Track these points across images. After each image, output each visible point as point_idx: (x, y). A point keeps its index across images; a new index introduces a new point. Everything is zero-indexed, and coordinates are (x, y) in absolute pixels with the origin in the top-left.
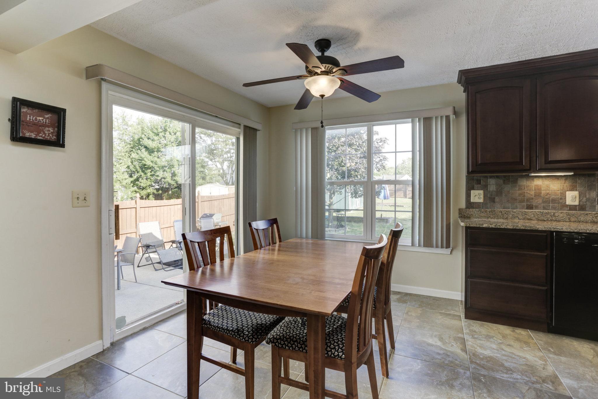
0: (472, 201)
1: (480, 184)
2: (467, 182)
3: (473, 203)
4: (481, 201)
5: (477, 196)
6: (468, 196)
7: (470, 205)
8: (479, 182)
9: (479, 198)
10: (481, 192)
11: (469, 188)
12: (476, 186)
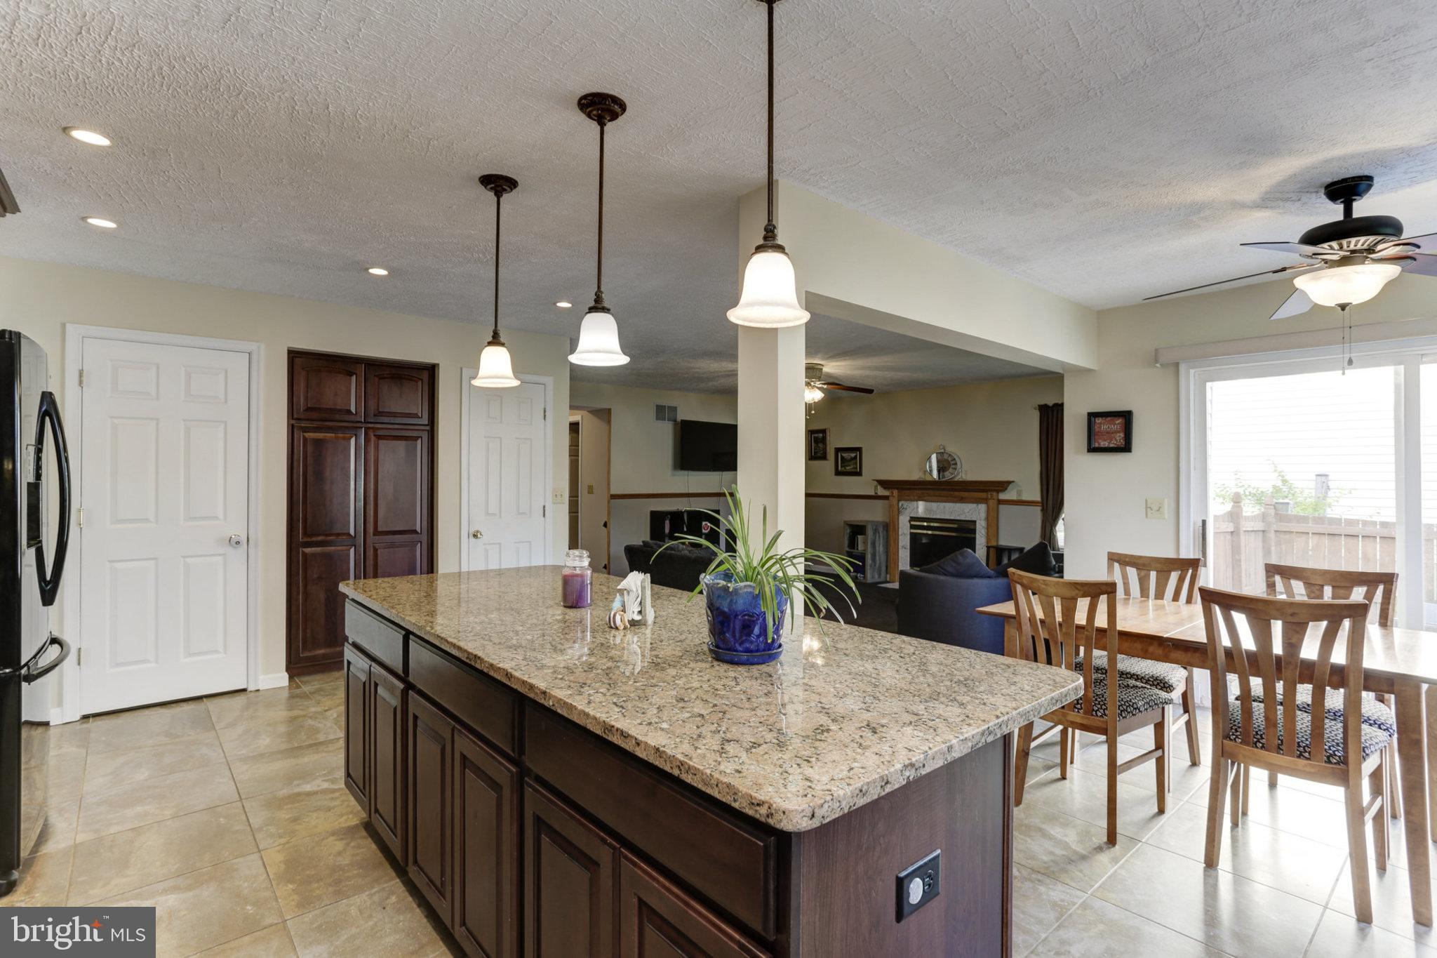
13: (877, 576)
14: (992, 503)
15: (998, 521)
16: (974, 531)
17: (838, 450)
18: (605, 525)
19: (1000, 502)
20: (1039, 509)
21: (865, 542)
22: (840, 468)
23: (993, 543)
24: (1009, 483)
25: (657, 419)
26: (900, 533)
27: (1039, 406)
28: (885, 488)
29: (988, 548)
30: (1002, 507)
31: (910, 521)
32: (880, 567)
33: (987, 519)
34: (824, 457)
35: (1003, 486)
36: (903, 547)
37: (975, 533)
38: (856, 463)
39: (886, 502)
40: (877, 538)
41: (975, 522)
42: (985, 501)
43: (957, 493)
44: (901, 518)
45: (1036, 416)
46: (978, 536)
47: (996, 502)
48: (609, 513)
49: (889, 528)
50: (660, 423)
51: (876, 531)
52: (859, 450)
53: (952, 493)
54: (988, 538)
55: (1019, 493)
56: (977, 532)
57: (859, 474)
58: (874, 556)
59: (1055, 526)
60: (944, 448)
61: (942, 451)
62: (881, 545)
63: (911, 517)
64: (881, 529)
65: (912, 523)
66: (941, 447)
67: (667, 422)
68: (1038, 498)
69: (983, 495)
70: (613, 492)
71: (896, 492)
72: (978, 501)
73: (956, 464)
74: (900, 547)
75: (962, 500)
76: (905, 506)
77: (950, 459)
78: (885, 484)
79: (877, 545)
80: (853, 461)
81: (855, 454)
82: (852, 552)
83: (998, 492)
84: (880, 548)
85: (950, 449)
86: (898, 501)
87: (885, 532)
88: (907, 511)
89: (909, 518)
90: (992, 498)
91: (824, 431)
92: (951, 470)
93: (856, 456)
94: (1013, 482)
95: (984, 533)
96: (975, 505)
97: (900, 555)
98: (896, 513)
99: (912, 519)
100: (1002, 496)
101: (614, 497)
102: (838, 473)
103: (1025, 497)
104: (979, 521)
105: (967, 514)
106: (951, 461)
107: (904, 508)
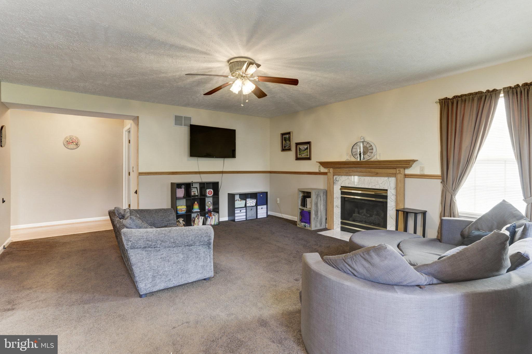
13: (318, 225)
14: (400, 177)
15: (404, 190)
16: (386, 197)
17: (297, 144)
18: (136, 192)
19: (406, 176)
20: (440, 181)
21: (311, 203)
22: (298, 156)
23: (401, 207)
24: (414, 161)
25: (175, 125)
26: (335, 197)
27: (439, 100)
28: (325, 167)
29: (397, 211)
30: (408, 180)
31: (341, 189)
32: (321, 219)
33: (396, 188)
34: (289, 149)
35: (408, 163)
36: (336, 206)
37: (387, 199)
38: (308, 152)
39: (326, 176)
40: (319, 199)
41: (387, 190)
42: (394, 175)
43: (373, 170)
44: (335, 187)
45: (436, 109)
46: (389, 201)
47: (403, 176)
48: (138, 185)
49: (327, 193)
50: (178, 127)
51: (318, 196)
52: (309, 143)
53: (369, 170)
54: (397, 203)
55: (422, 169)
56: (388, 198)
57: (309, 159)
58: (317, 212)
59: (455, 195)
60: (363, 138)
61: (363, 140)
62: (322, 205)
63: (341, 187)
64: (322, 194)
65: (342, 190)
66: (362, 138)
67: (183, 126)
68: (438, 172)
69: (393, 171)
70: (141, 171)
71: (331, 170)
72: (389, 175)
73: (373, 149)
74: (334, 206)
75: (377, 175)
76: (338, 179)
77: (368, 146)
78: (324, 164)
79: (319, 205)
80: (306, 151)
81: (306, 147)
82: (303, 209)
83: (405, 168)
84: (321, 207)
85: (368, 139)
86: (333, 176)
87: (325, 196)
88: (340, 182)
89: (340, 187)
90: (400, 173)
91: (289, 133)
92: (368, 154)
93: (307, 147)
94: (417, 160)
95: (393, 199)
96: (386, 178)
97: (334, 211)
98: (331, 184)
99: (343, 187)
100: (408, 172)
101: (141, 174)
102: (297, 159)
103: (426, 172)
104: (390, 190)
105: (381, 185)
106: (369, 147)
107: (337, 181)
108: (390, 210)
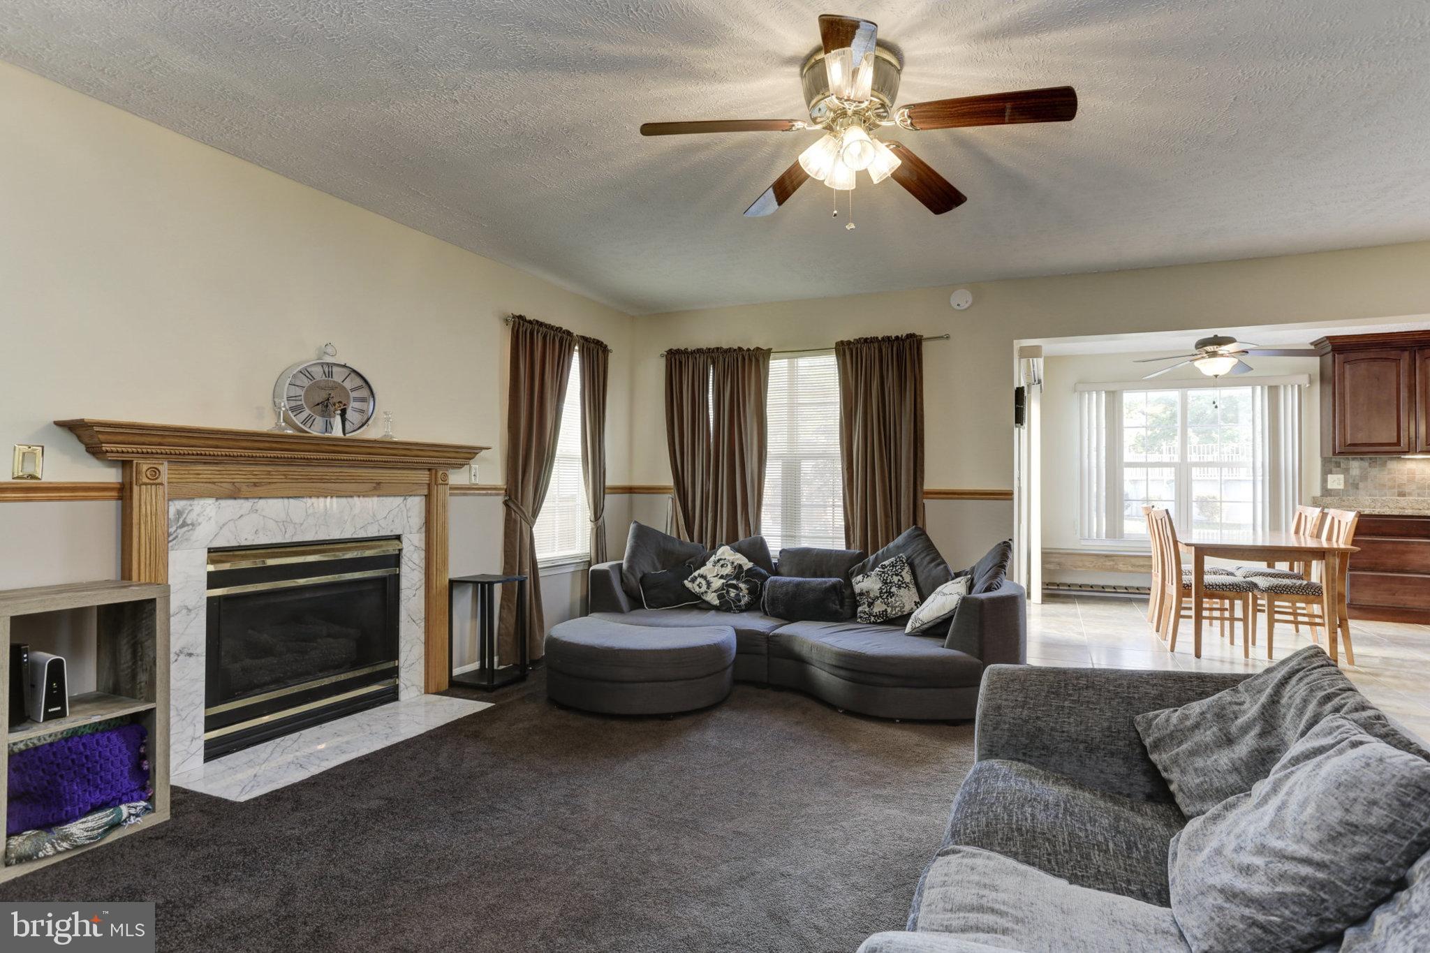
0: (1329, 487)
1: (1339, 467)
2: (1323, 465)
3: (1331, 490)
4: (1341, 487)
5: (1336, 481)
6: (1324, 481)
7: (1326, 492)
8: (1338, 465)
9: (1339, 484)
10: (1342, 477)
11: (1326, 472)
12: (1334, 469)
14: (444, 492)
16: (388, 563)
24: (482, 450)
26: (173, 608)
27: (512, 316)
31: (208, 563)
33: (426, 526)
35: (454, 455)
36: (180, 653)
37: (396, 569)
41: (401, 535)
42: (425, 489)
44: (173, 555)
46: (405, 570)
55: (475, 472)
56: (404, 560)
63: (212, 550)
65: (213, 568)
73: (365, 400)
74: (172, 656)
76: (190, 517)
77: (348, 386)
86: (169, 501)
88: (205, 530)
89: (208, 551)
90: (446, 482)
95: (417, 561)
96: (399, 498)
99: (215, 554)
104: (409, 536)
105: (383, 523)
106: (352, 390)
107: (184, 524)
108: (410, 599)
